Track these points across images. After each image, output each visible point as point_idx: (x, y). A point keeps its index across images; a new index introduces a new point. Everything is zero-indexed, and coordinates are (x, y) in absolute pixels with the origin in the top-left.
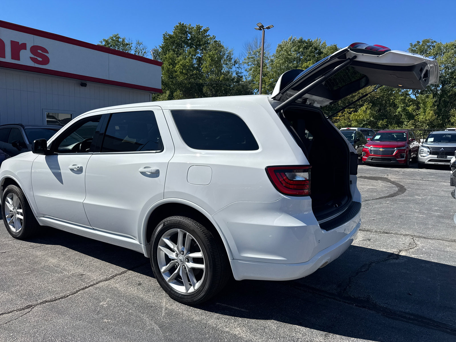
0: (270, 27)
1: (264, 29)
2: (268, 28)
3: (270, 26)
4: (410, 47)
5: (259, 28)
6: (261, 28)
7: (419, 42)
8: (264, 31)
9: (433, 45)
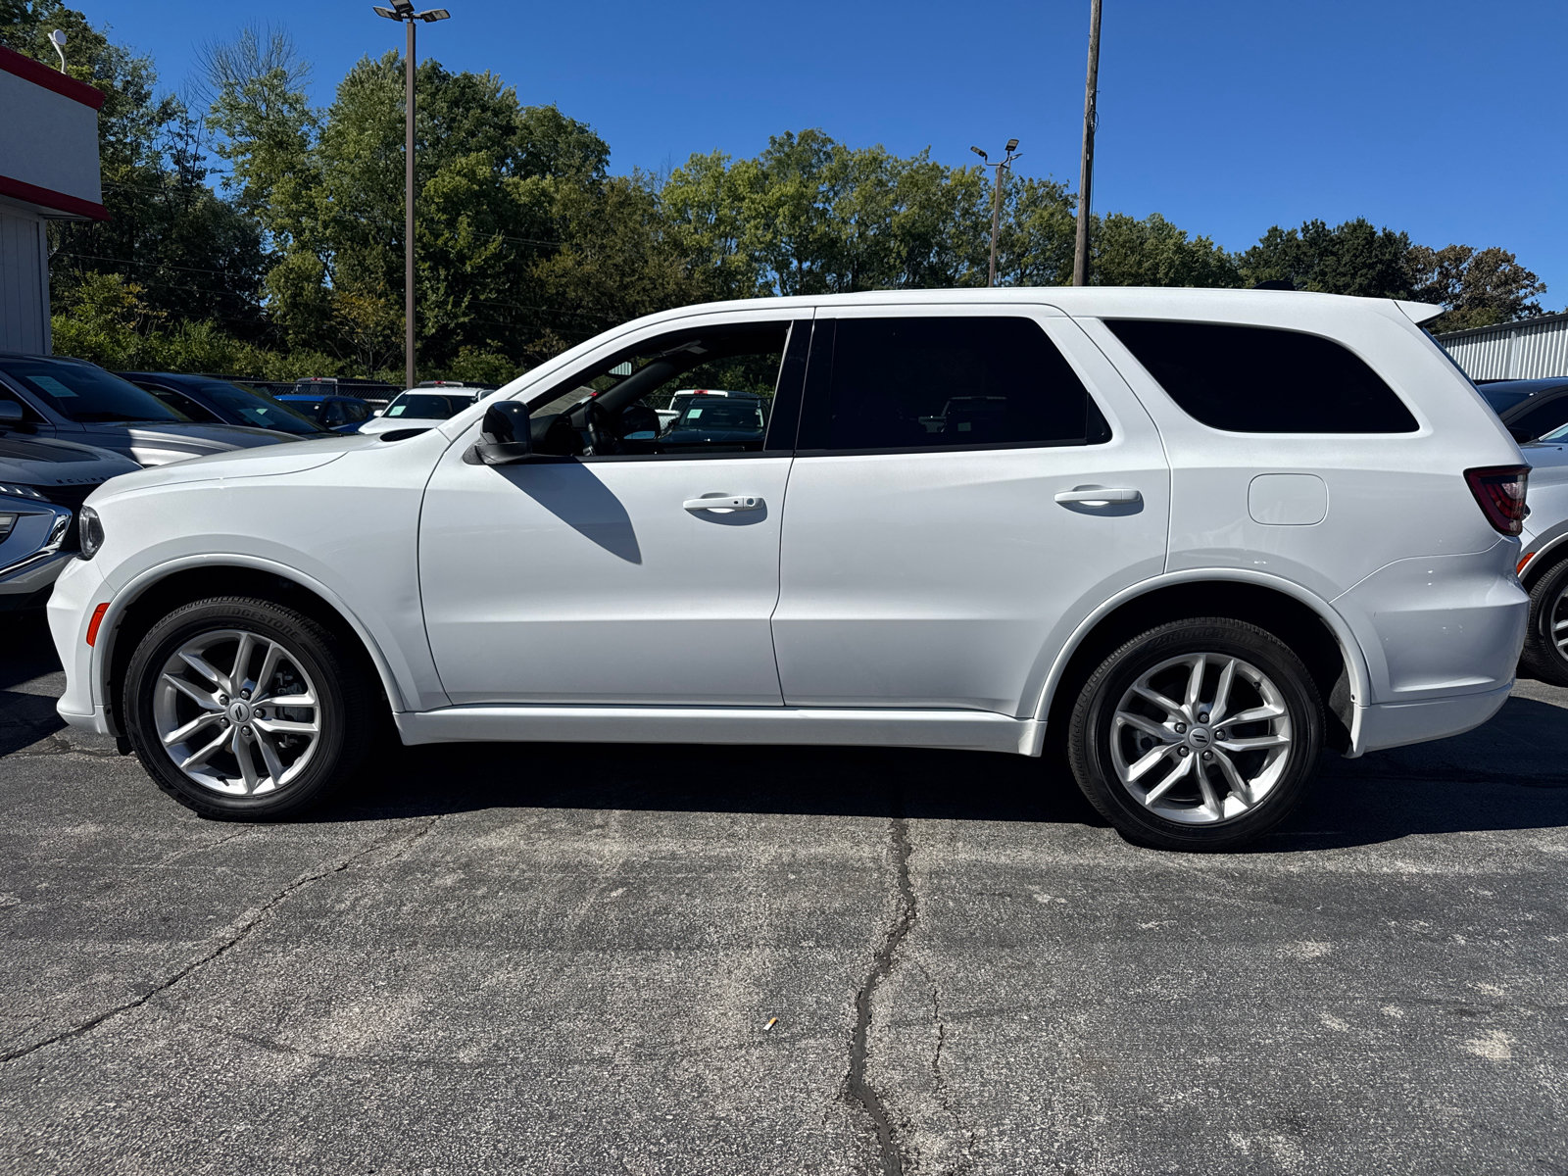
0: (437, 17)
1: (412, 17)
2: (429, 18)
3: (436, 12)
4: (769, 147)
5: (395, 11)
6: (403, 12)
7: (790, 136)
8: (414, 25)
9: (825, 149)
